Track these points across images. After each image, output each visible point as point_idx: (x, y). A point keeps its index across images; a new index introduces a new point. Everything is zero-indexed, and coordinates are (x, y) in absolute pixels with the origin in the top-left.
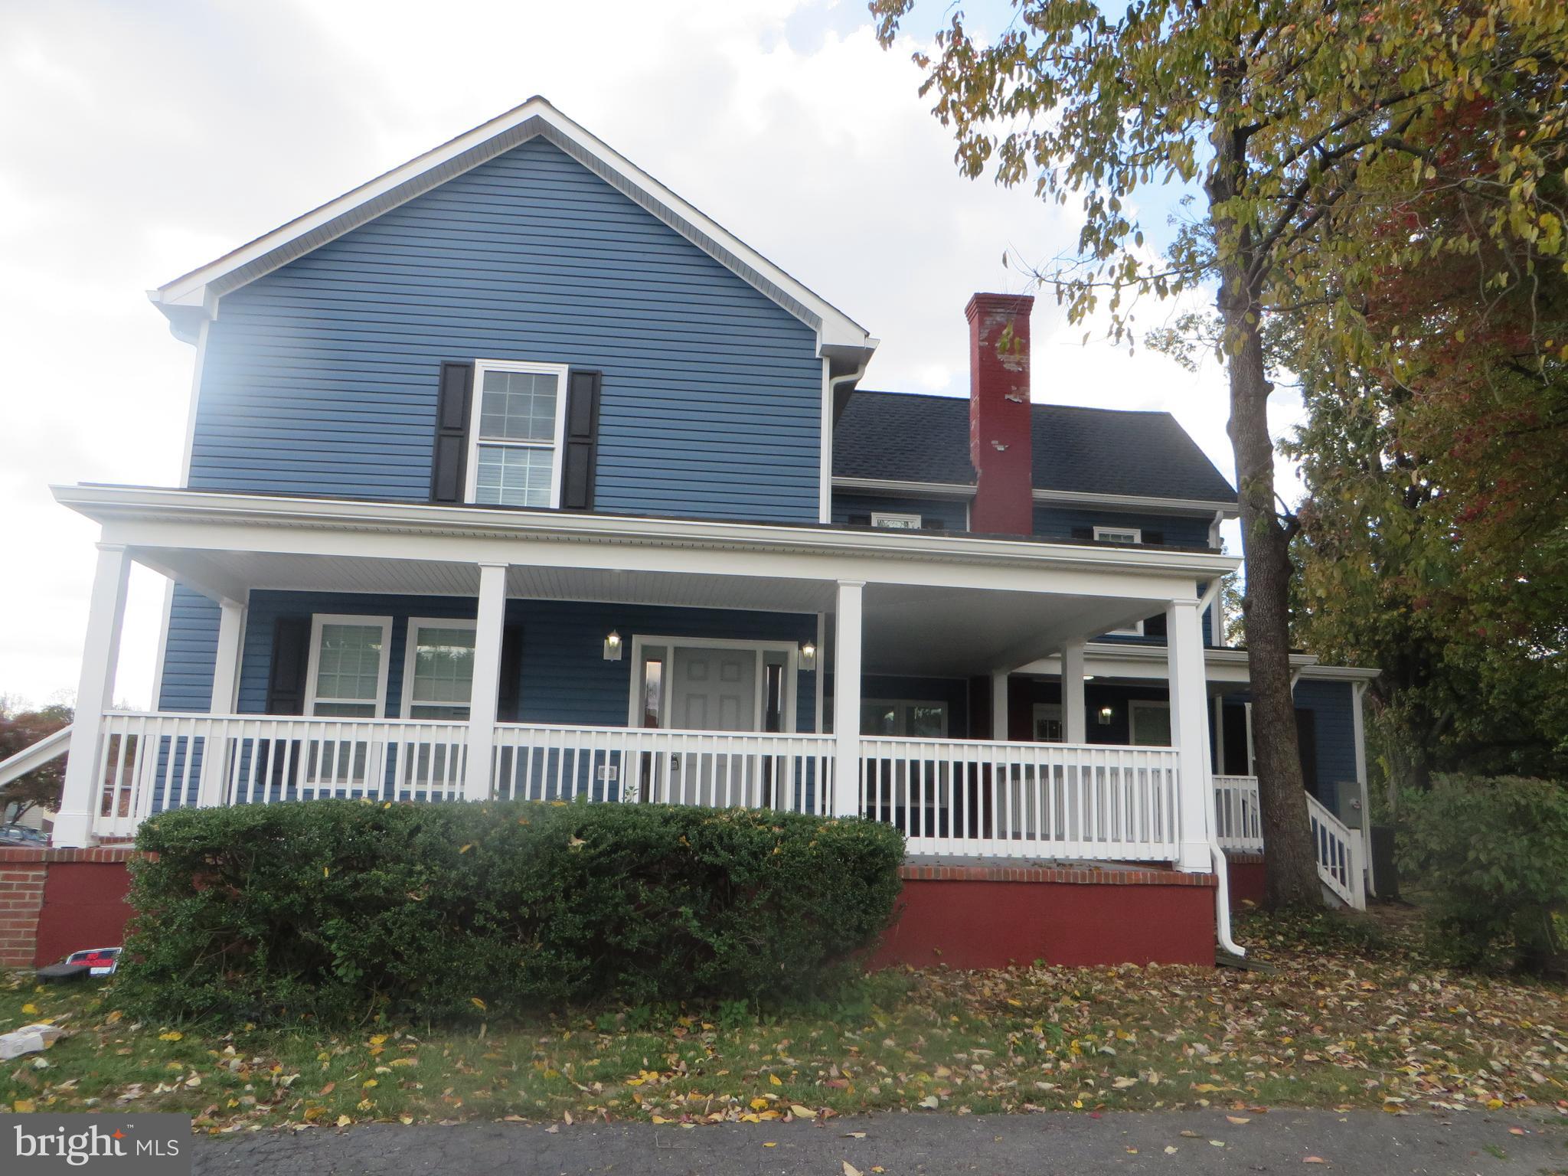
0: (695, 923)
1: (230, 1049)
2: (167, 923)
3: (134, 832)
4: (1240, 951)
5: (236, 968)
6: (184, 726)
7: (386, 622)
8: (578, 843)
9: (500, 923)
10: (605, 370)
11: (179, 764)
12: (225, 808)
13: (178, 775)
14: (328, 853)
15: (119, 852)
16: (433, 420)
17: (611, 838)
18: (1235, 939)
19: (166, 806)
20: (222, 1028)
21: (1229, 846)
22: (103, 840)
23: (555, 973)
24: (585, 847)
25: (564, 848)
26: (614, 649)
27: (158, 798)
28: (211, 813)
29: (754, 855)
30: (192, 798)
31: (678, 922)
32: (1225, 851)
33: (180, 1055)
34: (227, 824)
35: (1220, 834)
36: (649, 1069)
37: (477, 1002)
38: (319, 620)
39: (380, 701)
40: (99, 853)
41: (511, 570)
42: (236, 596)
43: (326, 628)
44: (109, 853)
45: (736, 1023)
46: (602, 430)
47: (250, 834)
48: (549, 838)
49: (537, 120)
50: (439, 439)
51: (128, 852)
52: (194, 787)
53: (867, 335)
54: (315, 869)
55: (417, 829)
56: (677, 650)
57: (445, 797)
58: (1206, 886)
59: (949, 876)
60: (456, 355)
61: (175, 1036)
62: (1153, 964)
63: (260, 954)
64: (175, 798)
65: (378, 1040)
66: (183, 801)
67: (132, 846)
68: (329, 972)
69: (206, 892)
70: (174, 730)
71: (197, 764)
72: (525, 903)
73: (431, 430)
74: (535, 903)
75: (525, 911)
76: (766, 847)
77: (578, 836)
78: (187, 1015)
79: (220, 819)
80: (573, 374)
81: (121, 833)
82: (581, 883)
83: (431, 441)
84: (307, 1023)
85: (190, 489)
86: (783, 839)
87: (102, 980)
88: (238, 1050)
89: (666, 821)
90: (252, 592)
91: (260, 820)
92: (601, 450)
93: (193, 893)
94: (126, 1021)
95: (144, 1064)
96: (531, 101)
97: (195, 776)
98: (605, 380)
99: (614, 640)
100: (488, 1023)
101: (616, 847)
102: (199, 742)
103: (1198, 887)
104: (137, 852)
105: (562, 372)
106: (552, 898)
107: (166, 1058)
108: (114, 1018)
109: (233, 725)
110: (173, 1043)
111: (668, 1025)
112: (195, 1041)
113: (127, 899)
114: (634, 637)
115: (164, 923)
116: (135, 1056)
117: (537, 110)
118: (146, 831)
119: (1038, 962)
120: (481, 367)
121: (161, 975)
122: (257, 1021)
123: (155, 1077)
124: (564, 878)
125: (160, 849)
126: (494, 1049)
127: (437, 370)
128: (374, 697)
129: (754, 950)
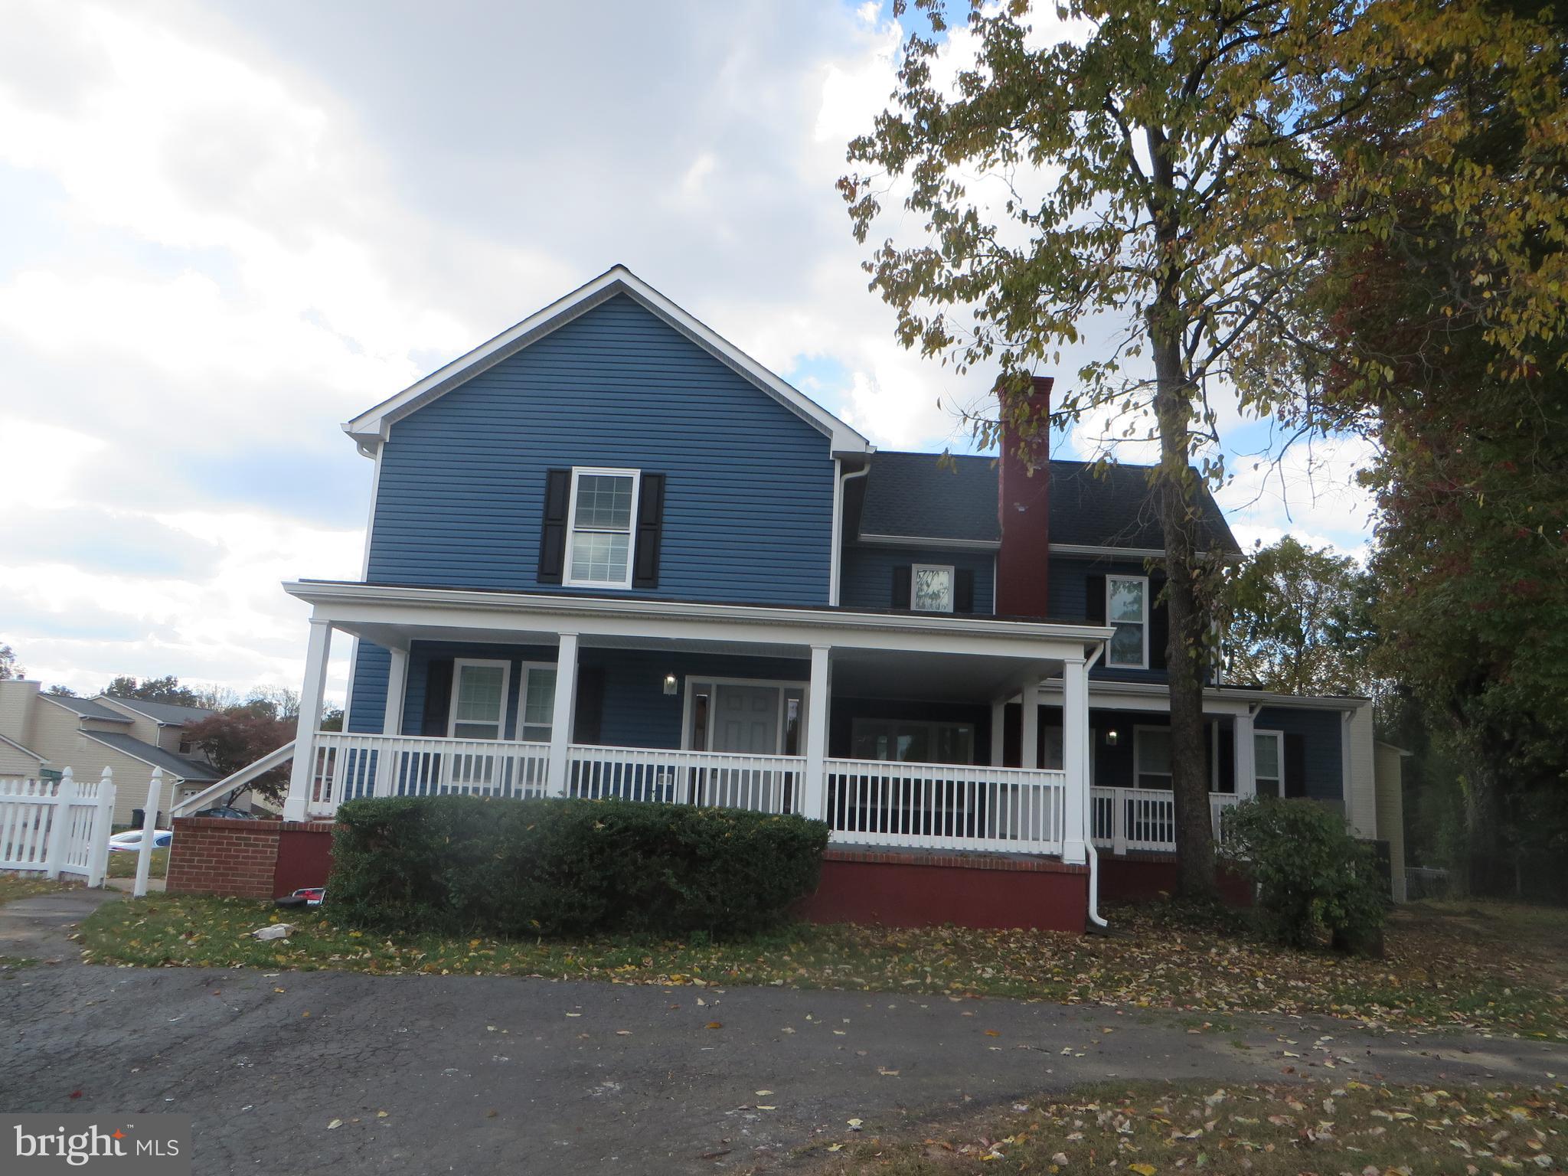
0: (674, 880)
1: (389, 943)
2: (354, 867)
3: (334, 813)
4: (1103, 922)
5: (395, 898)
6: (365, 742)
7: (506, 665)
8: (600, 826)
9: (551, 874)
10: (669, 473)
11: (362, 766)
12: (389, 799)
13: (361, 774)
14: (449, 828)
15: (324, 826)
16: (540, 513)
17: (621, 824)
18: (1101, 914)
19: (353, 796)
20: (385, 932)
21: (1101, 845)
22: (316, 818)
23: (584, 908)
24: (603, 829)
25: (591, 829)
26: (671, 686)
27: (349, 790)
28: (381, 801)
29: (713, 837)
30: (370, 790)
31: (663, 878)
32: (1097, 849)
33: (360, 944)
34: (389, 808)
35: (1094, 835)
36: (630, 964)
37: (535, 923)
38: (459, 663)
39: (502, 724)
40: (312, 825)
41: (581, 638)
42: (401, 646)
43: (464, 668)
44: (318, 826)
45: (699, 945)
46: (666, 519)
47: (403, 815)
48: (581, 823)
49: (618, 283)
50: (545, 527)
51: (330, 825)
52: (371, 783)
53: (868, 443)
54: (440, 837)
55: (504, 815)
56: (719, 687)
57: (534, 794)
58: (1080, 874)
59: (884, 860)
60: (558, 464)
61: (359, 934)
62: (1034, 930)
63: (408, 890)
64: (359, 790)
65: (475, 943)
66: (364, 793)
67: (333, 822)
68: (448, 901)
69: (377, 851)
70: (359, 745)
71: (373, 766)
72: (566, 863)
73: (539, 521)
74: (572, 862)
75: (566, 868)
76: (721, 832)
77: (601, 822)
78: (365, 925)
79: (387, 804)
80: (643, 477)
81: (325, 813)
82: (601, 851)
83: (539, 529)
84: (434, 931)
85: (369, 583)
86: (734, 827)
87: (315, 907)
88: (394, 944)
89: (662, 814)
90: (413, 642)
91: (409, 806)
92: (664, 534)
93: (369, 851)
94: (330, 927)
95: (341, 946)
96: (613, 268)
97: (372, 774)
98: (668, 481)
99: (671, 679)
100: (543, 936)
101: (626, 829)
102: (375, 753)
103: (1074, 874)
104: (336, 825)
105: (636, 474)
106: (582, 860)
107: (354, 944)
108: (323, 925)
109: (396, 742)
110: (357, 938)
111: (656, 944)
112: (370, 938)
113: (331, 853)
114: (687, 677)
115: (352, 867)
116: (336, 942)
117: (619, 275)
118: (342, 811)
119: (947, 924)
120: (577, 472)
121: (349, 900)
122: (406, 929)
123: (348, 952)
124: (590, 848)
125: (350, 822)
126: (542, 949)
127: (544, 476)
128: (497, 719)
129: (710, 899)
